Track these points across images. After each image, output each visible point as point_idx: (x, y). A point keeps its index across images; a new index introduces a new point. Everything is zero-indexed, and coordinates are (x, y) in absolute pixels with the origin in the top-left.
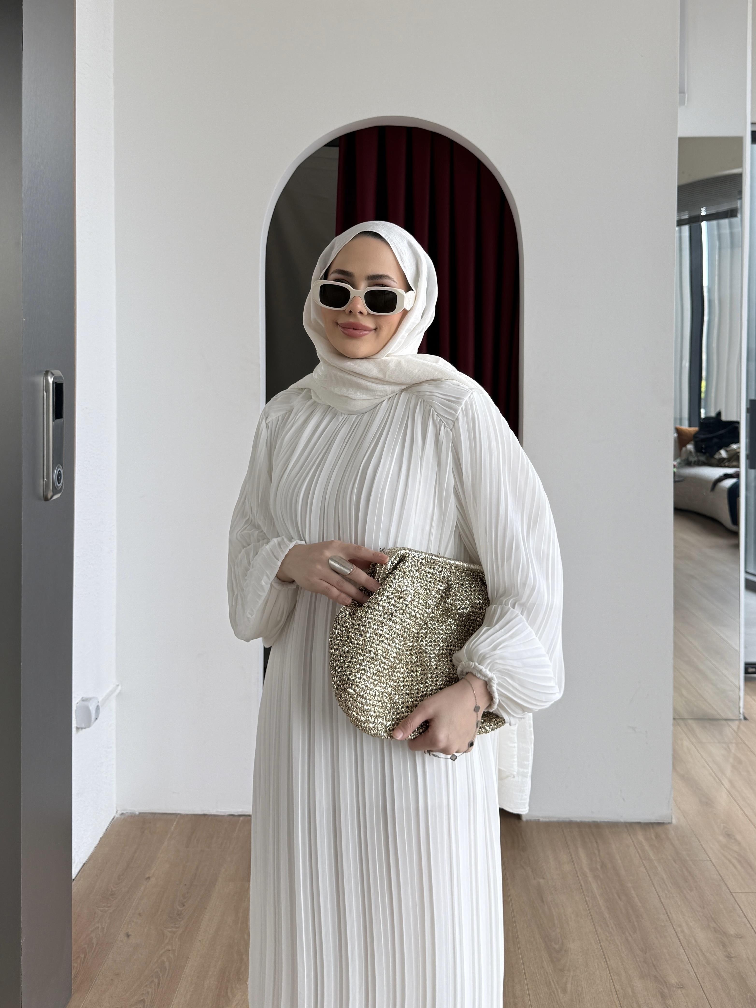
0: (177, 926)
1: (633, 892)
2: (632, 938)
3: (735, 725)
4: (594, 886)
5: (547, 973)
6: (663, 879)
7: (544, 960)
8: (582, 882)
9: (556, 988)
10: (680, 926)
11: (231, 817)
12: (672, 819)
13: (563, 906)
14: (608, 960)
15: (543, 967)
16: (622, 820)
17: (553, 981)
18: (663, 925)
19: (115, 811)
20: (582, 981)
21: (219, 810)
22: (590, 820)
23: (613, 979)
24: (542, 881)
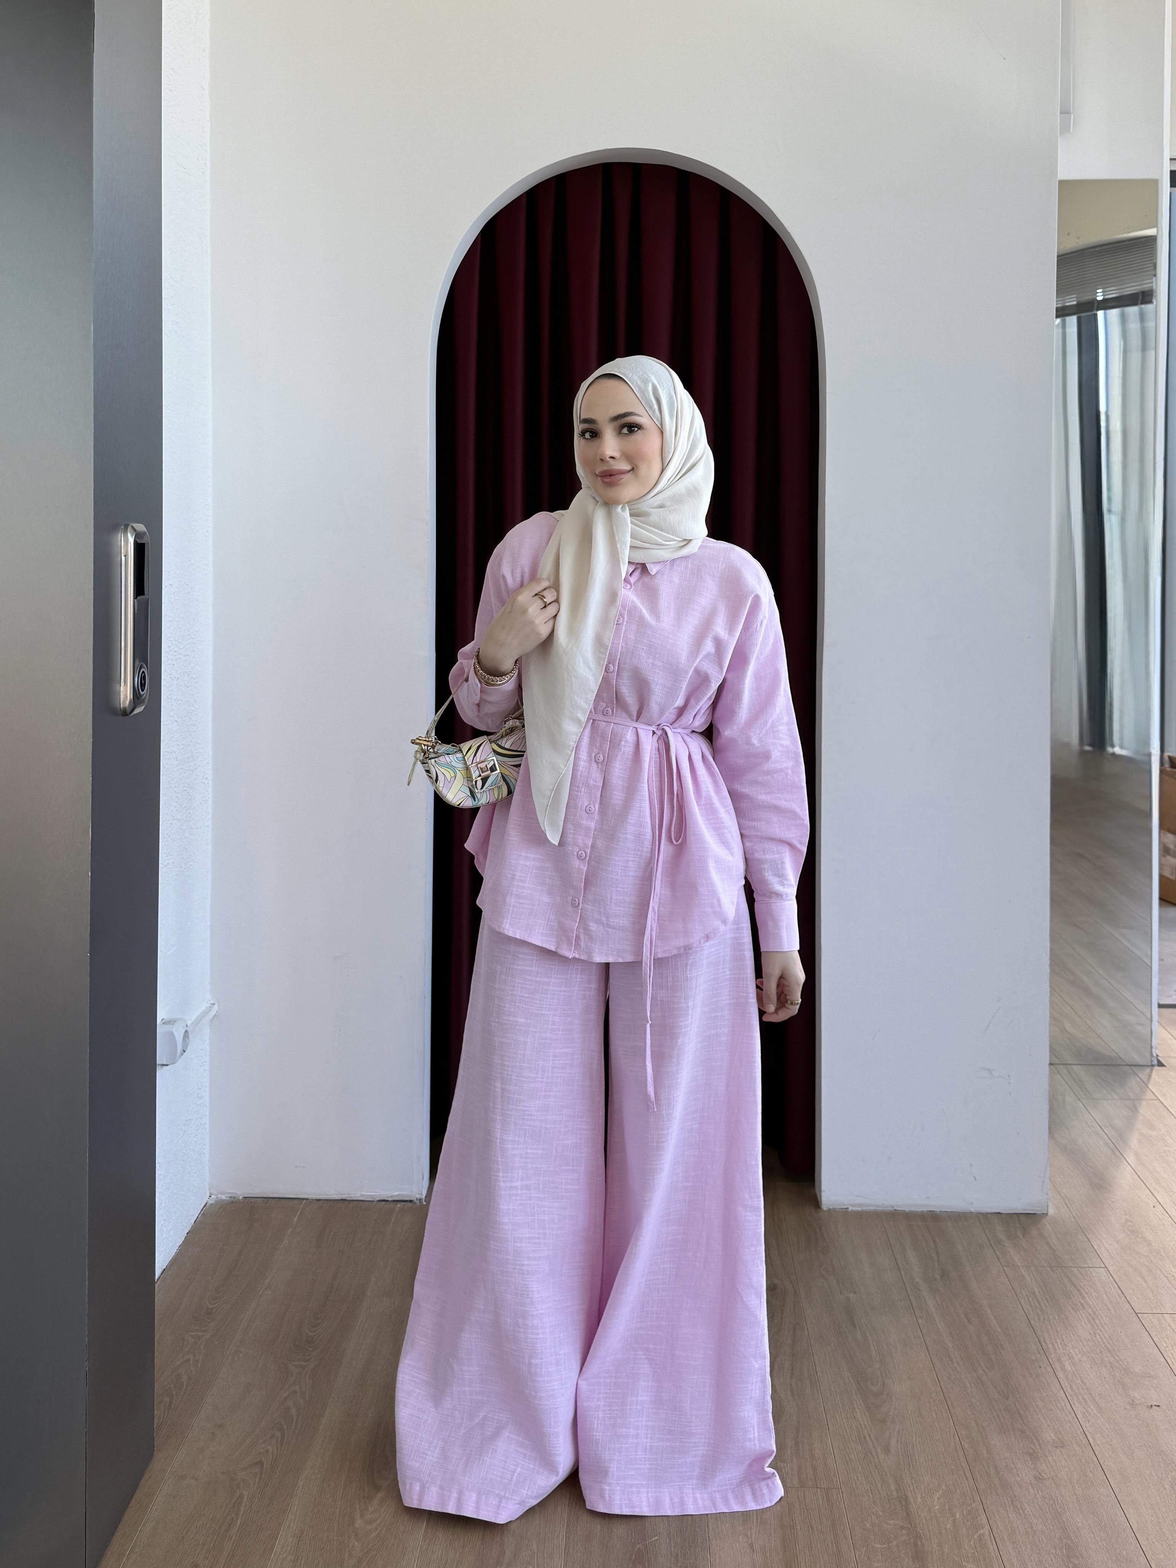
0: (307, 1358)
1: (989, 1312)
2: (987, 1377)
3: (1143, 1074)
4: (931, 1303)
5: (860, 1425)
6: (1034, 1294)
7: (855, 1406)
8: (912, 1298)
9: (874, 1447)
10: (1059, 1360)
11: (384, 1203)
12: (1048, 1206)
13: (884, 1331)
14: (951, 1408)
15: (855, 1417)
16: (972, 1210)
17: (870, 1436)
18: (1034, 1358)
19: (208, 1195)
20: (913, 1437)
21: (363, 1193)
22: (925, 1209)
23: (959, 1434)
24: (852, 1296)
